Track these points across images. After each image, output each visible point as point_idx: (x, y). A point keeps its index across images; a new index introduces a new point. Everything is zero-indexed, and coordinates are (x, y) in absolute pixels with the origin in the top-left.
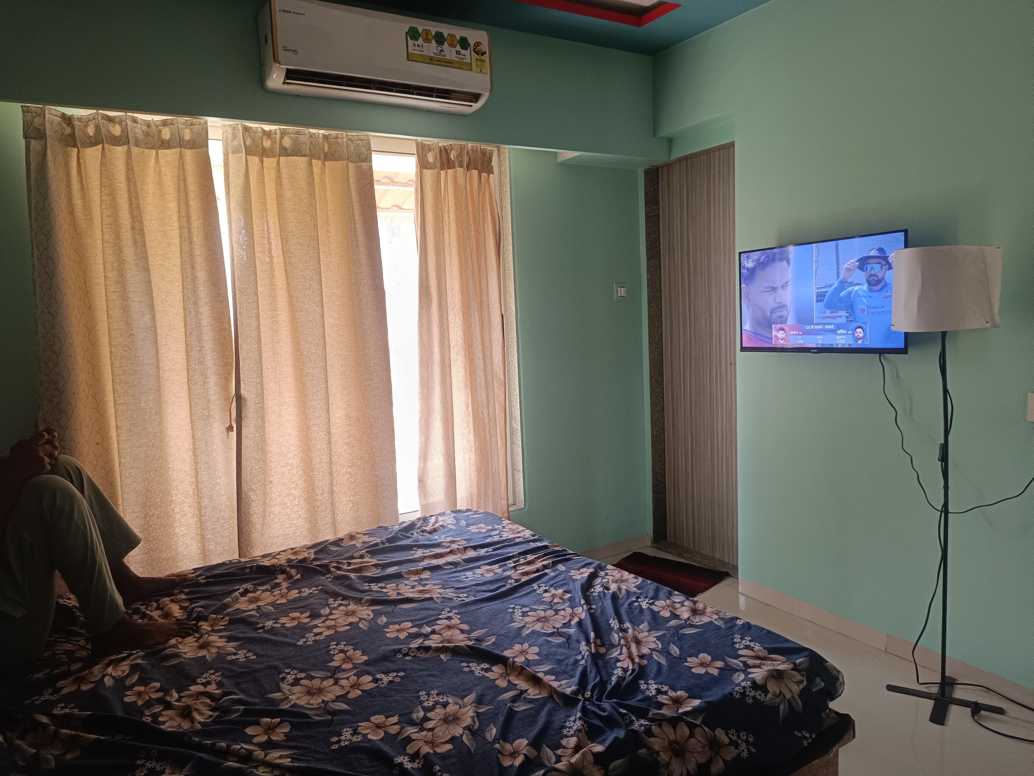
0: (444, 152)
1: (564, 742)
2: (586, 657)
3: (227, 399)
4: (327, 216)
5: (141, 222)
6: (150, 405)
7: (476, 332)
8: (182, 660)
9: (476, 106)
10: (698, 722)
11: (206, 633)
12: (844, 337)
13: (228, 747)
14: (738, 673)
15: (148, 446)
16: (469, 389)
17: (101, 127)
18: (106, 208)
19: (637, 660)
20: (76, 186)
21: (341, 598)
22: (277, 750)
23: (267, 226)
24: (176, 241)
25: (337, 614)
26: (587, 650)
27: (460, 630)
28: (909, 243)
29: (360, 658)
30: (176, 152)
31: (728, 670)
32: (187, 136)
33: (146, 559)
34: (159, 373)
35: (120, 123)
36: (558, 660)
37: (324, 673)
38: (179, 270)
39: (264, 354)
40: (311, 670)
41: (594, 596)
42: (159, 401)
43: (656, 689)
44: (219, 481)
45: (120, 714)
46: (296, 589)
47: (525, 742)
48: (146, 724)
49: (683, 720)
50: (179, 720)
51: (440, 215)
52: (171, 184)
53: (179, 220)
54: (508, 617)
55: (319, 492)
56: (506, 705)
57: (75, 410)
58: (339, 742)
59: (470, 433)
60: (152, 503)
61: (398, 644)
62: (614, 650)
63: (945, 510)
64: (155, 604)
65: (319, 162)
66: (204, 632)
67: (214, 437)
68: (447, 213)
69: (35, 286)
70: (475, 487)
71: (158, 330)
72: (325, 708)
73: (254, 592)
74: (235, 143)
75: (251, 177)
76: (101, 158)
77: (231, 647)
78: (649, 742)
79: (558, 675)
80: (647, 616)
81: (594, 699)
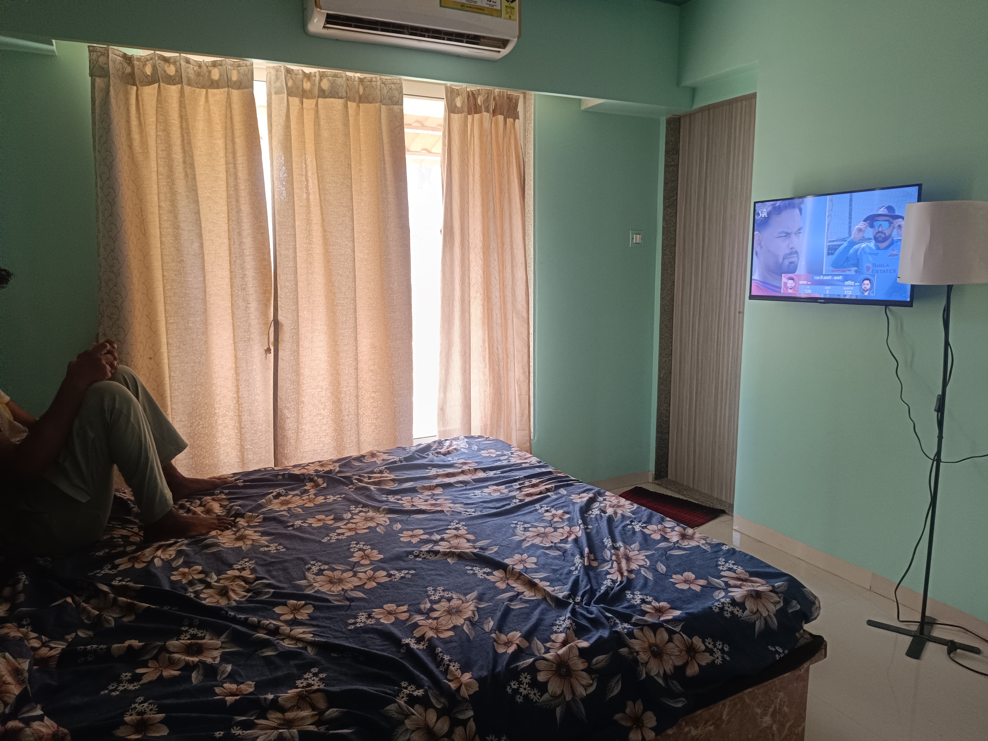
0: (472, 96)
1: (553, 637)
2: (579, 568)
3: (265, 324)
4: (360, 156)
5: (192, 157)
6: (198, 326)
7: (495, 272)
8: (221, 549)
9: (504, 52)
10: (678, 629)
11: (243, 528)
12: (852, 288)
13: (259, 622)
14: (719, 591)
15: (195, 363)
16: (486, 326)
17: (158, 67)
18: (161, 143)
19: (626, 574)
20: (134, 122)
21: (361, 506)
22: (300, 627)
23: (306, 164)
24: (223, 176)
25: (357, 519)
26: (580, 562)
27: (467, 539)
28: (923, 197)
29: (377, 556)
30: (224, 92)
31: (710, 588)
32: (234, 77)
33: (191, 463)
34: (206, 297)
35: (175, 63)
36: (553, 569)
37: (344, 566)
38: (225, 203)
39: (300, 284)
40: (334, 563)
41: (591, 518)
42: (206, 323)
43: (641, 599)
44: (257, 397)
45: (167, 588)
46: (322, 496)
47: (519, 634)
48: (189, 598)
49: (662, 626)
50: (218, 597)
51: (466, 159)
52: (218, 122)
53: (226, 156)
54: (511, 531)
55: (345, 413)
56: (504, 603)
57: (132, 327)
58: (355, 623)
59: (485, 367)
60: (198, 413)
61: (411, 547)
62: (606, 564)
63: (938, 459)
64: (198, 502)
65: (354, 105)
66: (241, 527)
67: (254, 357)
68: (472, 156)
69: (98, 213)
70: (489, 418)
71: (206, 258)
72: (344, 594)
73: (286, 495)
74: (278, 84)
75: (291, 117)
76: (158, 96)
77: (264, 540)
78: (631, 642)
79: (552, 582)
80: (639, 537)
81: (584, 603)
